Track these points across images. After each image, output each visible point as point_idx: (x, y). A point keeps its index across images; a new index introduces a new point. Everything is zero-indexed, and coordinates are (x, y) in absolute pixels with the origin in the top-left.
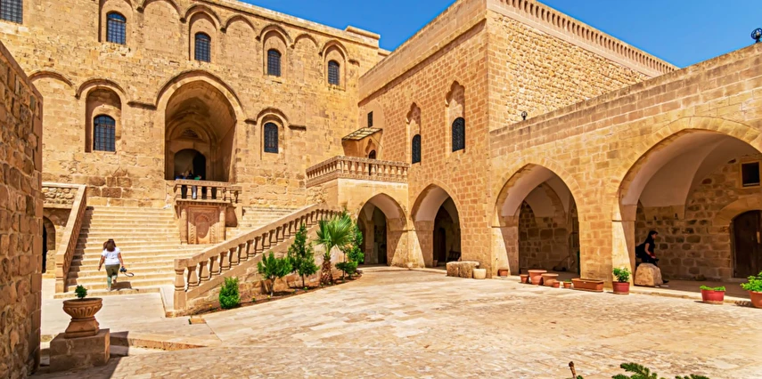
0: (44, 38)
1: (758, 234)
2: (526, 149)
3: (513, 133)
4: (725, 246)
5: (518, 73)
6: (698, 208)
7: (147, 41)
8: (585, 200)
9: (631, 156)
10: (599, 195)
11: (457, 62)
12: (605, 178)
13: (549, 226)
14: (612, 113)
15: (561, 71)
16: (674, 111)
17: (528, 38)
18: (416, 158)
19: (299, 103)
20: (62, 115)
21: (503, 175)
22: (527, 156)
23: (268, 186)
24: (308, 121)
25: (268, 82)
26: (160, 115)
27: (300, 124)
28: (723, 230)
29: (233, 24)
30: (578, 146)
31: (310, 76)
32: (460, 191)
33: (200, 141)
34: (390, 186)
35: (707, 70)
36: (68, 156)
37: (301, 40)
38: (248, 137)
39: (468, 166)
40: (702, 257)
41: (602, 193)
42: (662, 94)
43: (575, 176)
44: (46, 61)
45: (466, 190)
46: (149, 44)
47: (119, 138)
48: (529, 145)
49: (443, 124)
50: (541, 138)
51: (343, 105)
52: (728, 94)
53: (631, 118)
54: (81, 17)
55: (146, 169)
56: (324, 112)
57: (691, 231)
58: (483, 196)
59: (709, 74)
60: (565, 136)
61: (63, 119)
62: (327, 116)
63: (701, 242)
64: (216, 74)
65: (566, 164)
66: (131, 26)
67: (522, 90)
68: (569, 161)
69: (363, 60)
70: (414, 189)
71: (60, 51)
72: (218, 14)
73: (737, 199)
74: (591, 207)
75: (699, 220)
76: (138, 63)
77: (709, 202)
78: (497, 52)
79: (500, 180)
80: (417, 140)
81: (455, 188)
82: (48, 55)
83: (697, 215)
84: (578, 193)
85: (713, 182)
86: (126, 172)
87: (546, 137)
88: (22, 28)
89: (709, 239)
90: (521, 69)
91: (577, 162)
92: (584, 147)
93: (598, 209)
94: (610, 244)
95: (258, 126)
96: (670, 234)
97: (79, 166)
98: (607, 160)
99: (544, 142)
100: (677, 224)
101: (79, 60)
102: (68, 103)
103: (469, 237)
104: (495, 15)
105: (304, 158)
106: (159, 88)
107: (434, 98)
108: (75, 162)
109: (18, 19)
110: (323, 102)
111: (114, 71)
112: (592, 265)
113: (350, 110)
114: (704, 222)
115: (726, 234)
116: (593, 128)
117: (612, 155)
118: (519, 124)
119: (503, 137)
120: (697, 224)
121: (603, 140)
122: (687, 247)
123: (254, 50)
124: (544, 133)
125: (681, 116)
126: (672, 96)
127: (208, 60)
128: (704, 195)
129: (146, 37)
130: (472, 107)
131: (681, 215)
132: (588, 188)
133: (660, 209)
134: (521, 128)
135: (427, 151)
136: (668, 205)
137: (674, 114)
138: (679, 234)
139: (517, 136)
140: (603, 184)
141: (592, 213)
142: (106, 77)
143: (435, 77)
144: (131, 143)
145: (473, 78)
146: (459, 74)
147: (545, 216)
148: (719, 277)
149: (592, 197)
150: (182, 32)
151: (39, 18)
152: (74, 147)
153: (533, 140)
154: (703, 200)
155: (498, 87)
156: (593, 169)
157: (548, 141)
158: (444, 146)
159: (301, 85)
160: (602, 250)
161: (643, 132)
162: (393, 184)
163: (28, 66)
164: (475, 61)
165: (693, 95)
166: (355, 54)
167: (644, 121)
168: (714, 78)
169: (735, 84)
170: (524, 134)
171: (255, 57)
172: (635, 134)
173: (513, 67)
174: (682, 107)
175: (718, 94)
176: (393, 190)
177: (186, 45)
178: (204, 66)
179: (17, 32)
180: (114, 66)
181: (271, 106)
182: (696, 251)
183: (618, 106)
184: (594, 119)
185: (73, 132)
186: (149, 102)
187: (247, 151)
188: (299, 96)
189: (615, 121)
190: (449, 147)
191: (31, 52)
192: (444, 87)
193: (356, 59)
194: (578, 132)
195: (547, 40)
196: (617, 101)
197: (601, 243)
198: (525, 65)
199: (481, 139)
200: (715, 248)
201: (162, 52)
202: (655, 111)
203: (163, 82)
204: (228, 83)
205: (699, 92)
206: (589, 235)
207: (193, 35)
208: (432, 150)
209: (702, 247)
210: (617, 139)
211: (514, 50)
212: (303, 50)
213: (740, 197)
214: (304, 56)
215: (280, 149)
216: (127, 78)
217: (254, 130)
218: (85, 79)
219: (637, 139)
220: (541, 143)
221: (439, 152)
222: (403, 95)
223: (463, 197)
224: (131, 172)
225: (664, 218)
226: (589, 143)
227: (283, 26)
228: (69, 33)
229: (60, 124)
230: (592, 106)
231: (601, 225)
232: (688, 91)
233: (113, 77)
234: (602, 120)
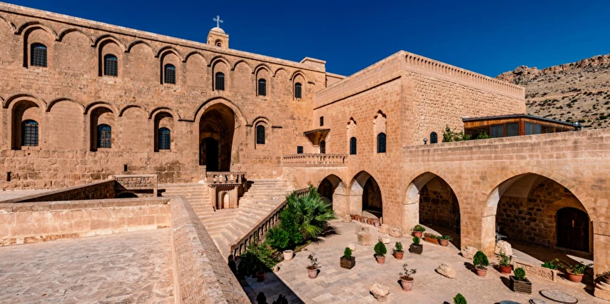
0: (130, 85)
1: (573, 222)
2: (426, 163)
3: (418, 151)
4: (551, 227)
5: (420, 107)
6: (535, 201)
7: (188, 81)
8: (465, 201)
9: (495, 181)
10: (473, 201)
11: (381, 99)
12: (478, 191)
13: (437, 197)
14: (483, 152)
15: (447, 101)
16: (522, 161)
17: (427, 84)
18: (353, 151)
19: (278, 112)
20: (142, 131)
21: (411, 175)
22: (427, 167)
23: (259, 165)
24: (283, 123)
25: (259, 100)
26: (196, 125)
27: (278, 125)
28: (551, 217)
29: (238, 65)
30: (460, 168)
31: (284, 94)
32: (382, 179)
33: (215, 132)
34: (337, 169)
35: (544, 140)
36: (145, 155)
37: (279, 72)
38: (247, 135)
39: (388, 165)
40: (537, 231)
41: (476, 199)
42: (516, 148)
43: (458, 186)
44: (131, 99)
45: (386, 179)
46: (189, 83)
47: (173, 141)
48: (428, 161)
49: (372, 135)
50: (436, 158)
51: (304, 111)
52: (557, 158)
53: (496, 158)
54: (150, 69)
55: (189, 160)
56: (292, 116)
57: (530, 214)
58: (398, 184)
59: (546, 143)
60: (452, 160)
61: (142, 133)
62: (294, 119)
63: (537, 222)
64: (228, 98)
65: (452, 177)
66: (179, 73)
67: (423, 117)
68: (455, 176)
69: (316, 81)
70: (352, 171)
71: (140, 92)
72: (229, 60)
73: (560, 199)
74: (468, 206)
75: (536, 208)
76: (183, 96)
77: (543, 198)
78: (408, 96)
79: (409, 178)
80: (353, 140)
81: (379, 176)
82: (133, 95)
83: (534, 205)
84: (460, 196)
85: (546, 186)
86: (178, 162)
87: (440, 158)
88: (118, 80)
89: (541, 221)
90: (422, 104)
91: (460, 177)
92: (464, 169)
93: (473, 209)
94: (480, 231)
95: (253, 128)
96: (517, 214)
97: (151, 160)
98: (479, 180)
99: (438, 161)
100: (521, 208)
101: (150, 97)
102: (144, 123)
103: (388, 208)
104: (407, 73)
105: (281, 146)
106: (196, 110)
107: (366, 118)
108: (149, 159)
109: (115, 74)
110: (291, 110)
111: (170, 101)
112: (468, 241)
113: (308, 113)
114: (539, 210)
115: (553, 219)
116: (471, 159)
117: (483, 178)
118: (422, 146)
119: (411, 152)
120: (535, 211)
121: (477, 168)
122: (528, 224)
123: (251, 81)
124: (438, 155)
125: (528, 164)
126: (522, 151)
127: (223, 89)
128: (539, 193)
129: (187, 78)
130: (391, 129)
131: (524, 203)
132: (467, 194)
133: (510, 198)
134: (423, 149)
135: (360, 149)
136: (516, 196)
137: (523, 162)
138: (523, 215)
139: (420, 153)
140: (476, 194)
141: (469, 210)
142: (165, 106)
143: (366, 105)
144: (180, 145)
145: (392, 110)
146: (382, 106)
147: (435, 190)
148: (547, 245)
149: (469, 200)
150: (208, 73)
151: (127, 73)
152: (148, 150)
153: (431, 158)
154: (539, 196)
155: (408, 118)
156: (470, 183)
157: (441, 160)
158: (372, 149)
159: (279, 100)
160: (475, 233)
161: (503, 169)
162: (338, 168)
163: (122, 103)
164: (393, 101)
165: (535, 154)
166: (312, 78)
167: (504, 162)
168: (548, 146)
169: (561, 153)
170: (425, 153)
171: (251, 85)
172: (498, 169)
173: (418, 103)
174: (528, 159)
175: (551, 156)
176: (338, 172)
177: (211, 81)
178: (221, 93)
179: (115, 82)
180: (169, 98)
181: (261, 115)
182: (534, 227)
183: (487, 149)
184: (472, 153)
185: (147, 140)
186: (190, 119)
187: (247, 144)
188: (278, 108)
189: (484, 158)
190: (375, 149)
191: (123, 94)
192: (373, 113)
193: (312, 81)
194: (461, 159)
195: (439, 83)
196: (486, 146)
197: (474, 229)
198: (425, 101)
199: (397, 150)
200: (546, 226)
201: (197, 87)
202: (511, 158)
203: (198, 105)
204: (236, 103)
205: (539, 153)
206: (466, 223)
207: (215, 75)
208: (364, 149)
209: (537, 225)
210: (486, 169)
211: (418, 93)
212: (280, 78)
213: (562, 198)
214: (281, 82)
215: (266, 141)
216: (177, 105)
217: (251, 131)
218: (153, 108)
219: (499, 172)
220: (436, 161)
221: (368, 152)
222: (344, 111)
223: (384, 183)
224: (180, 162)
225: (514, 204)
226: (468, 168)
227: (267, 64)
228: (144, 80)
229: (140, 136)
230: (471, 145)
231: (475, 219)
232: (532, 150)
233: (169, 105)
234: (477, 156)
